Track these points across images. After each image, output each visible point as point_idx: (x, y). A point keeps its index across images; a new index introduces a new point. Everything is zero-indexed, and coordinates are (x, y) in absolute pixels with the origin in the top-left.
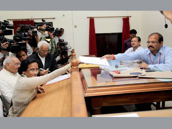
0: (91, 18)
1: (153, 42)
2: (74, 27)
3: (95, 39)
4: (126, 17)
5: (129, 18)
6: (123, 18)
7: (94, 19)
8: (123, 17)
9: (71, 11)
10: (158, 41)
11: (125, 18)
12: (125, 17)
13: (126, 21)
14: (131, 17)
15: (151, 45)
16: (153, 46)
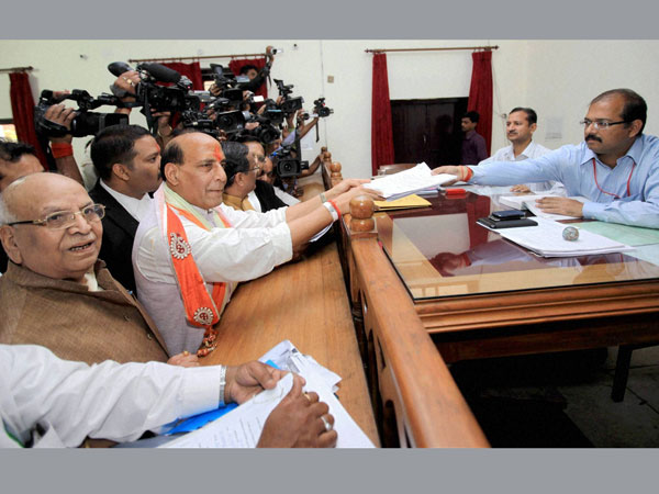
0: (378, 51)
1: (600, 122)
2: (326, 79)
3: (389, 116)
4: (482, 50)
5: (491, 53)
6: (472, 51)
7: (385, 55)
8: (475, 48)
9: (318, 41)
10: (619, 120)
11: (480, 53)
12: (480, 48)
13: (482, 61)
14: (496, 48)
15: (594, 132)
16: (598, 136)
